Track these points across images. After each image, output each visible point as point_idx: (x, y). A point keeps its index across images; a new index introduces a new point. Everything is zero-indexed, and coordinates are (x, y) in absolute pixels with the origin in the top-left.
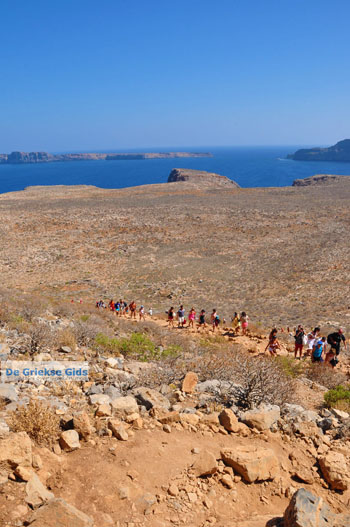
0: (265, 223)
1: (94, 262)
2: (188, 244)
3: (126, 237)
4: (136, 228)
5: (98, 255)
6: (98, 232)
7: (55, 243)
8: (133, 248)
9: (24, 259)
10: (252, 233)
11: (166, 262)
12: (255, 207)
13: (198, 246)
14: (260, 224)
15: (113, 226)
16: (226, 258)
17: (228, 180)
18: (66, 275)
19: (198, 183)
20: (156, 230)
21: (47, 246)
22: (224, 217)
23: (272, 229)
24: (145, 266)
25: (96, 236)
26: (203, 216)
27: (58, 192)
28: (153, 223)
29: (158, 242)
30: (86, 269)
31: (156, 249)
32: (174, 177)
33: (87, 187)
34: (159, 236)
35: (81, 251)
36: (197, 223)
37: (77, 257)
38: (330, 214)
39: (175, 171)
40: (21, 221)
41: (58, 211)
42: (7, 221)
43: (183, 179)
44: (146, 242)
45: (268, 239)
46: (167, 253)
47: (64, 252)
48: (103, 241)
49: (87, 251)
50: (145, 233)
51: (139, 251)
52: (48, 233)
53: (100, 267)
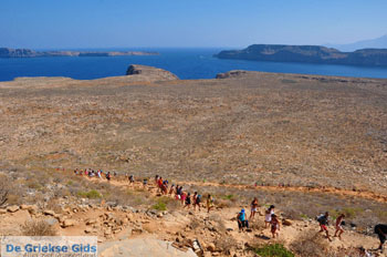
0: (196, 106)
1: (71, 137)
2: (141, 122)
3: (96, 118)
4: (102, 111)
5: (74, 132)
6: (73, 114)
7: (39, 123)
8: (100, 126)
9: (15, 136)
10: (186, 113)
11: (124, 135)
12: (188, 94)
13: (148, 123)
14: (192, 107)
15: (85, 109)
16: (168, 132)
17: (170, 74)
18: (50, 147)
19: (148, 76)
20: (117, 111)
21: (34, 125)
22: (166, 102)
23: (200, 110)
24: (109, 139)
25: (72, 117)
27: (42, 83)
28: (114, 106)
29: (119, 121)
30: (65, 142)
31: (117, 126)
32: (131, 71)
33: (64, 79)
34: (120, 116)
35: (61, 129)
36: (147, 106)
37: (58, 133)
38: (239, 100)
39: (131, 67)
40: (12, 106)
41: (43, 98)
43: (137, 72)
44: (109, 121)
45: (197, 117)
46: (126, 129)
47: (48, 130)
48: (78, 120)
49: (65, 129)
50: (109, 115)
51: (105, 128)
52: (35, 116)
53: (76, 140)
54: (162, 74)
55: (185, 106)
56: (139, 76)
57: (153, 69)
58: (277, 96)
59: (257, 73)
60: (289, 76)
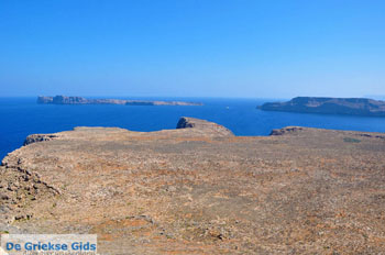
0: (269, 170)
1: (145, 200)
2: (214, 187)
3: (167, 178)
4: (172, 171)
5: (146, 193)
6: (143, 173)
7: (110, 181)
8: (173, 188)
9: (88, 194)
10: (262, 177)
11: (202, 201)
12: (257, 156)
13: (222, 188)
14: (265, 170)
15: (154, 168)
16: (245, 200)
17: (223, 128)
18: (124, 209)
19: (204, 130)
20: (188, 173)
21: (105, 183)
22: (237, 164)
23: (275, 175)
24: (186, 204)
25: (142, 176)
26: (221, 163)
28: (183, 167)
29: (191, 184)
30: (139, 205)
31: (191, 189)
32: (182, 124)
34: (191, 178)
35: (132, 189)
36: (219, 168)
37: (130, 194)
38: (313, 164)
39: (183, 120)
40: (81, 161)
41: (110, 153)
42: (71, 161)
43: (190, 126)
44: (182, 183)
45: (273, 183)
46: (200, 193)
47: (119, 190)
48: (148, 181)
49: (137, 189)
50: (180, 176)
51: (178, 191)
52: (105, 173)
53: (150, 203)
55: (258, 170)
56: (193, 129)
57: (206, 122)
58: (350, 160)
59: (314, 130)
60: (348, 133)
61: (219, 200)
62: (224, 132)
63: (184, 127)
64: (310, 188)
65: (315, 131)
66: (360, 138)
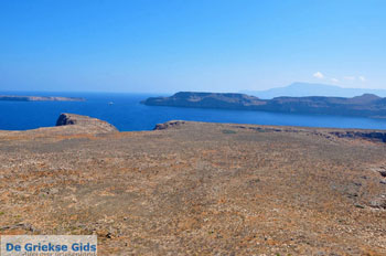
0: (154, 164)
1: (21, 206)
2: (100, 185)
3: (47, 180)
4: (53, 172)
5: (23, 198)
6: (18, 177)
8: (54, 190)
11: (87, 201)
13: (108, 185)
14: (151, 165)
15: (32, 170)
17: (107, 124)
19: (86, 126)
20: (71, 173)
22: (122, 160)
23: (160, 168)
24: (70, 206)
25: (18, 181)
26: (106, 159)
28: (66, 166)
29: (74, 184)
30: (15, 213)
31: (74, 189)
32: (62, 121)
34: (75, 178)
35: (5, 196)
36: (103, 165)
37: (3, 201)
38: (196, 155)
39: (63, 116)
43: (72, 122)
44: (64, 184)
45: (159, 177)
46: (85, 193)
48: (26, 185)
49: (12, 195)
50: (62, 176)
51: (61, 192)
53: (28, 209)
54: (98, 124)
56: (75, 126)
58: (228, 150)
61: (106, 198)
62: (108, 128)
63: (65, 124)
64: (194, 178)
65: (197, 125)
66: (236, 130)
